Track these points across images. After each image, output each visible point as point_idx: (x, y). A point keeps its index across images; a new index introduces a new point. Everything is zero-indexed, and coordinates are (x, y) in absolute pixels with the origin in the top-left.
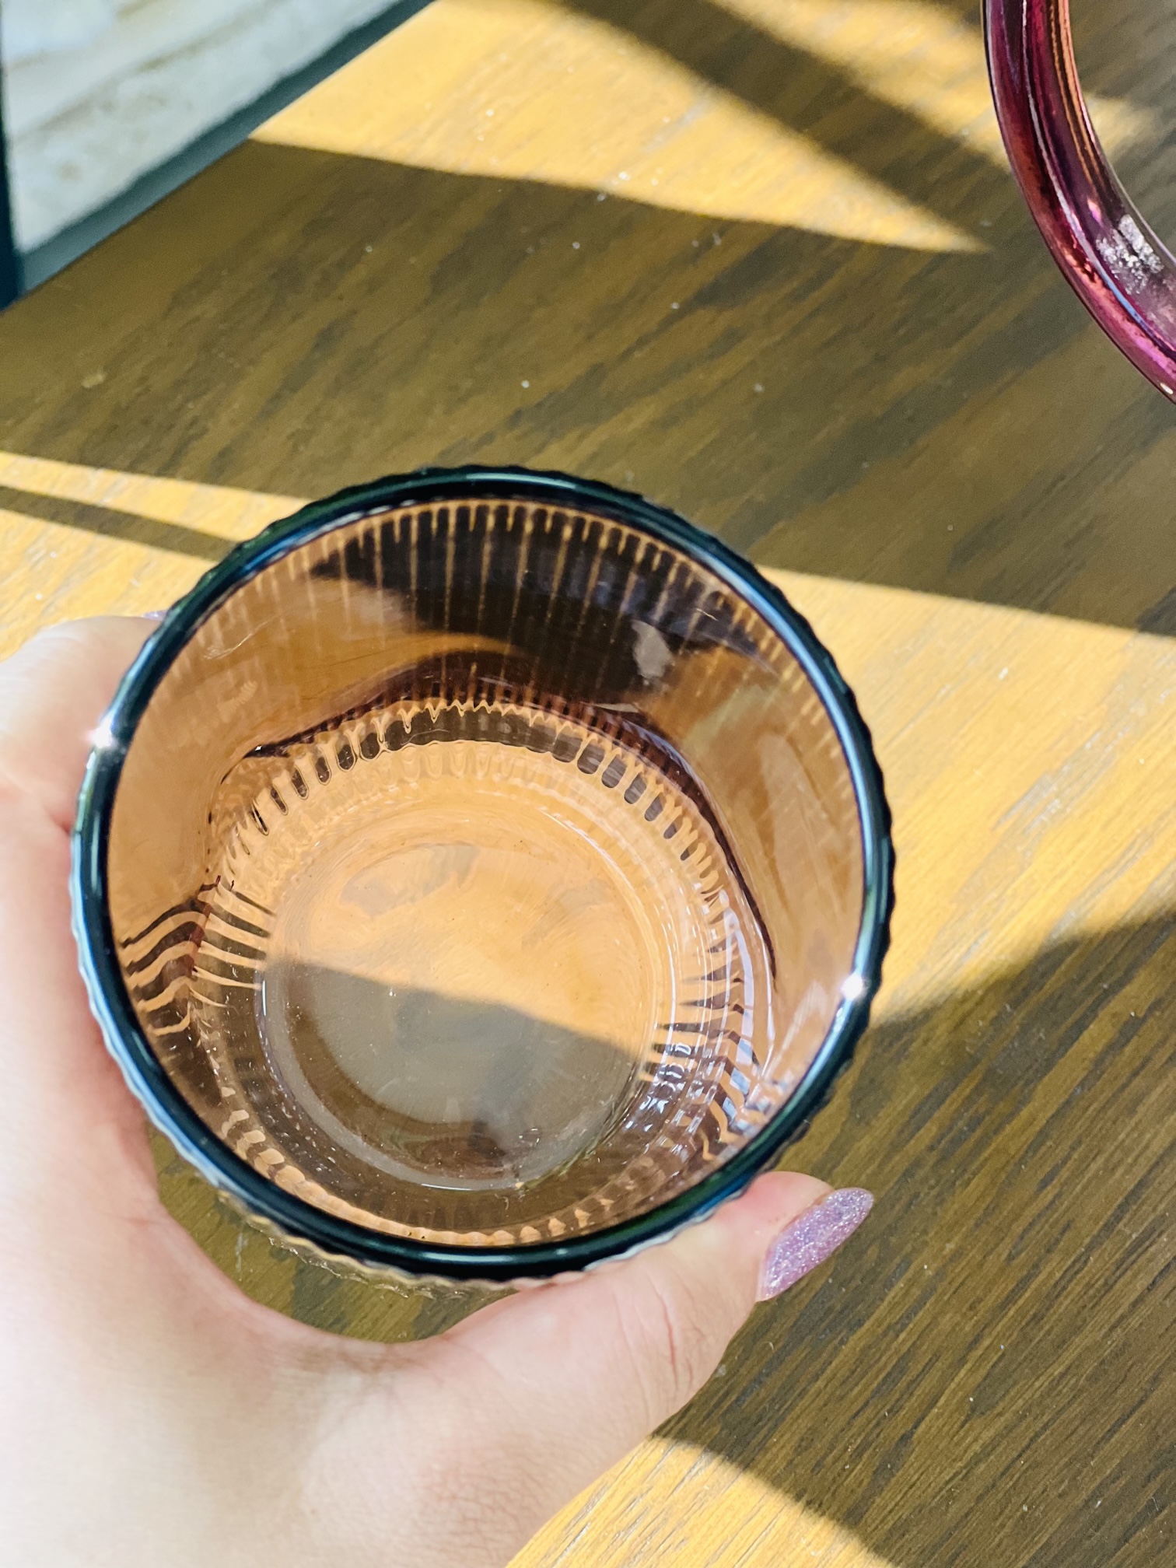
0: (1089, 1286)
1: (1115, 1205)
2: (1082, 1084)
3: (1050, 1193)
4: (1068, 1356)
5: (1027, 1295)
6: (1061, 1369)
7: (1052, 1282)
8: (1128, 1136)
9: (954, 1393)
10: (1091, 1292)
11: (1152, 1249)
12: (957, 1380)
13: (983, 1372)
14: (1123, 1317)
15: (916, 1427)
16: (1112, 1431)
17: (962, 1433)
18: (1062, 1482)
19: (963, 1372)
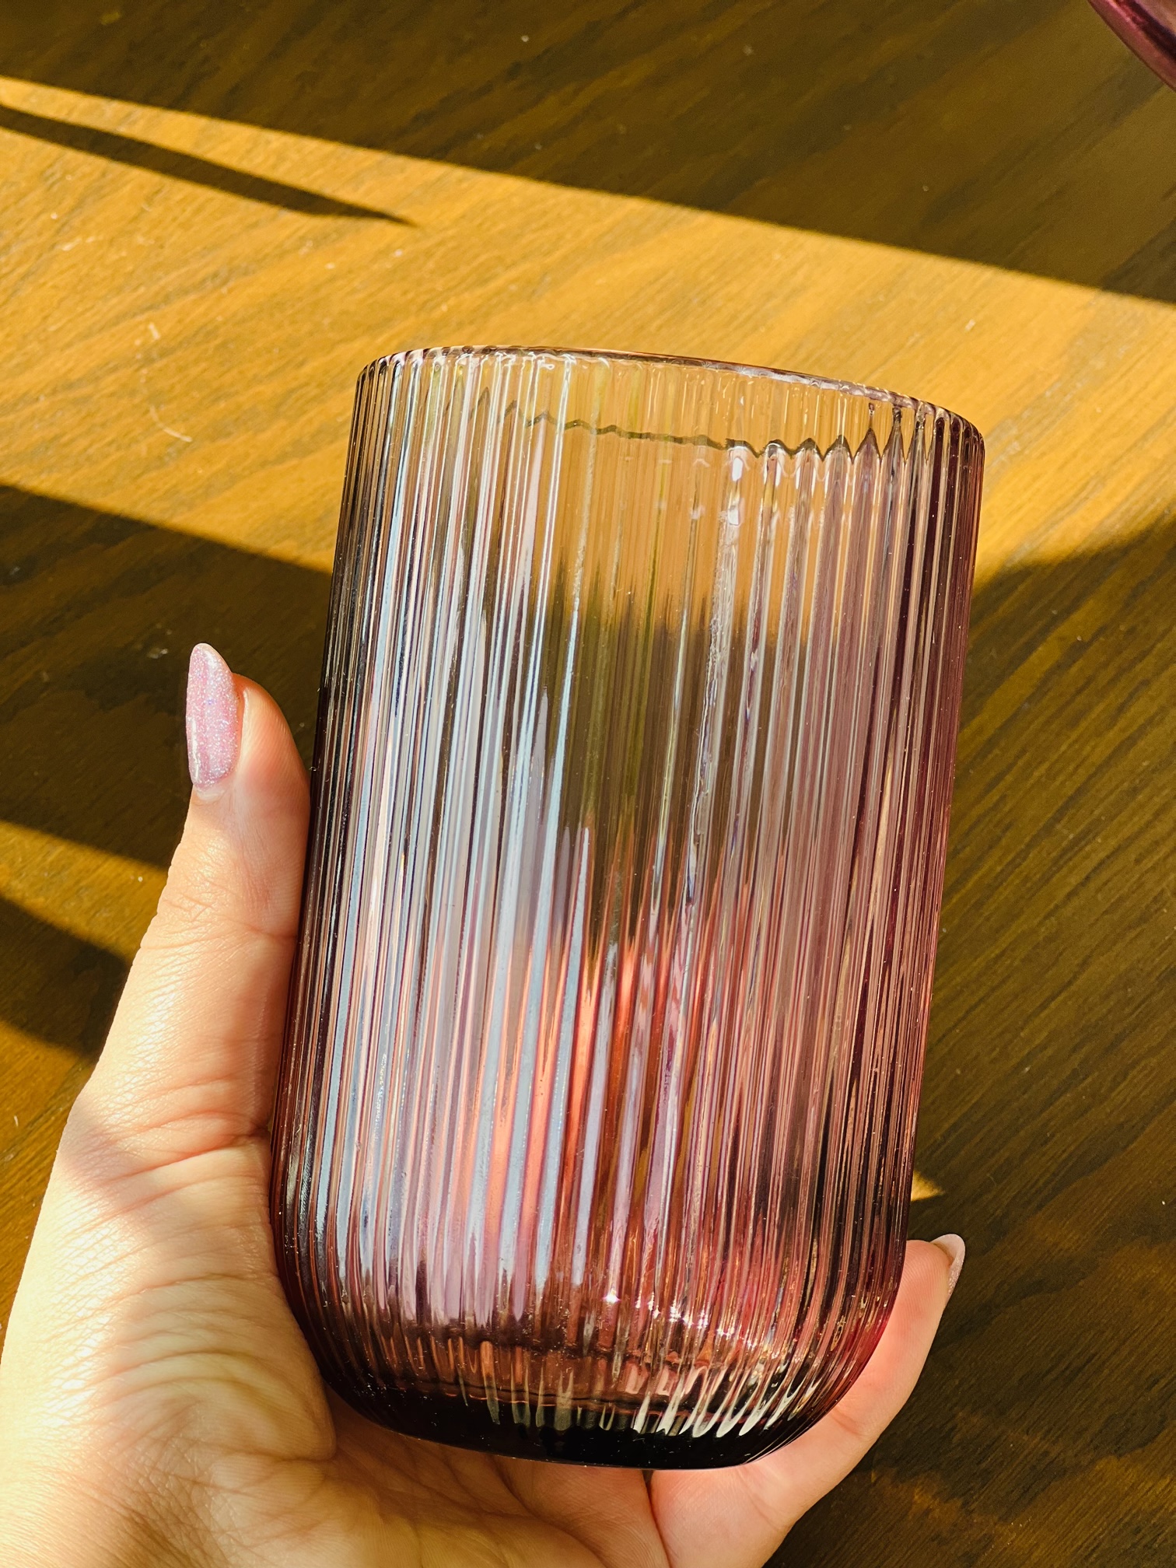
0: (1027, 879)
1: (1056, 808)
2: (1029, 700)
4: (1005, 941)
6: (997, 952)
8: (1070, 746)
10: (1029, 885)
11: (1088, 848)
14: (1057, 907)
16: (1043, 1006)
18: (993, 1049)
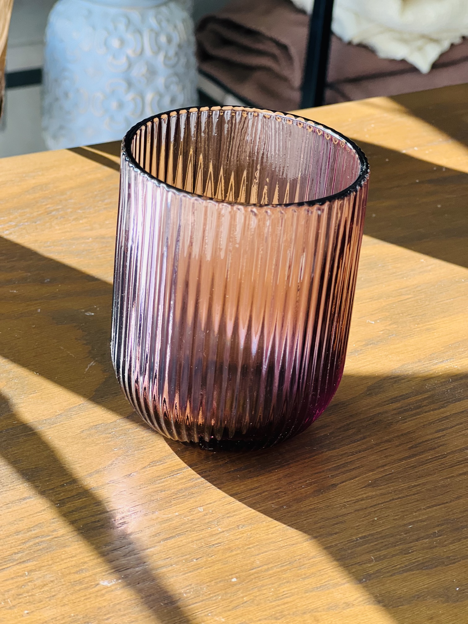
3: (440, 434)
4: (421, 481)
5: (413, 459)
6: (416, 484)
7: (427, 459)
9: (364, 478)
10: (442, 466)
12: (367, 475)
13: (380, 476)
15: (341, 483)
17: (360, 490)
18: (397, 516)
19: (371, 473)
